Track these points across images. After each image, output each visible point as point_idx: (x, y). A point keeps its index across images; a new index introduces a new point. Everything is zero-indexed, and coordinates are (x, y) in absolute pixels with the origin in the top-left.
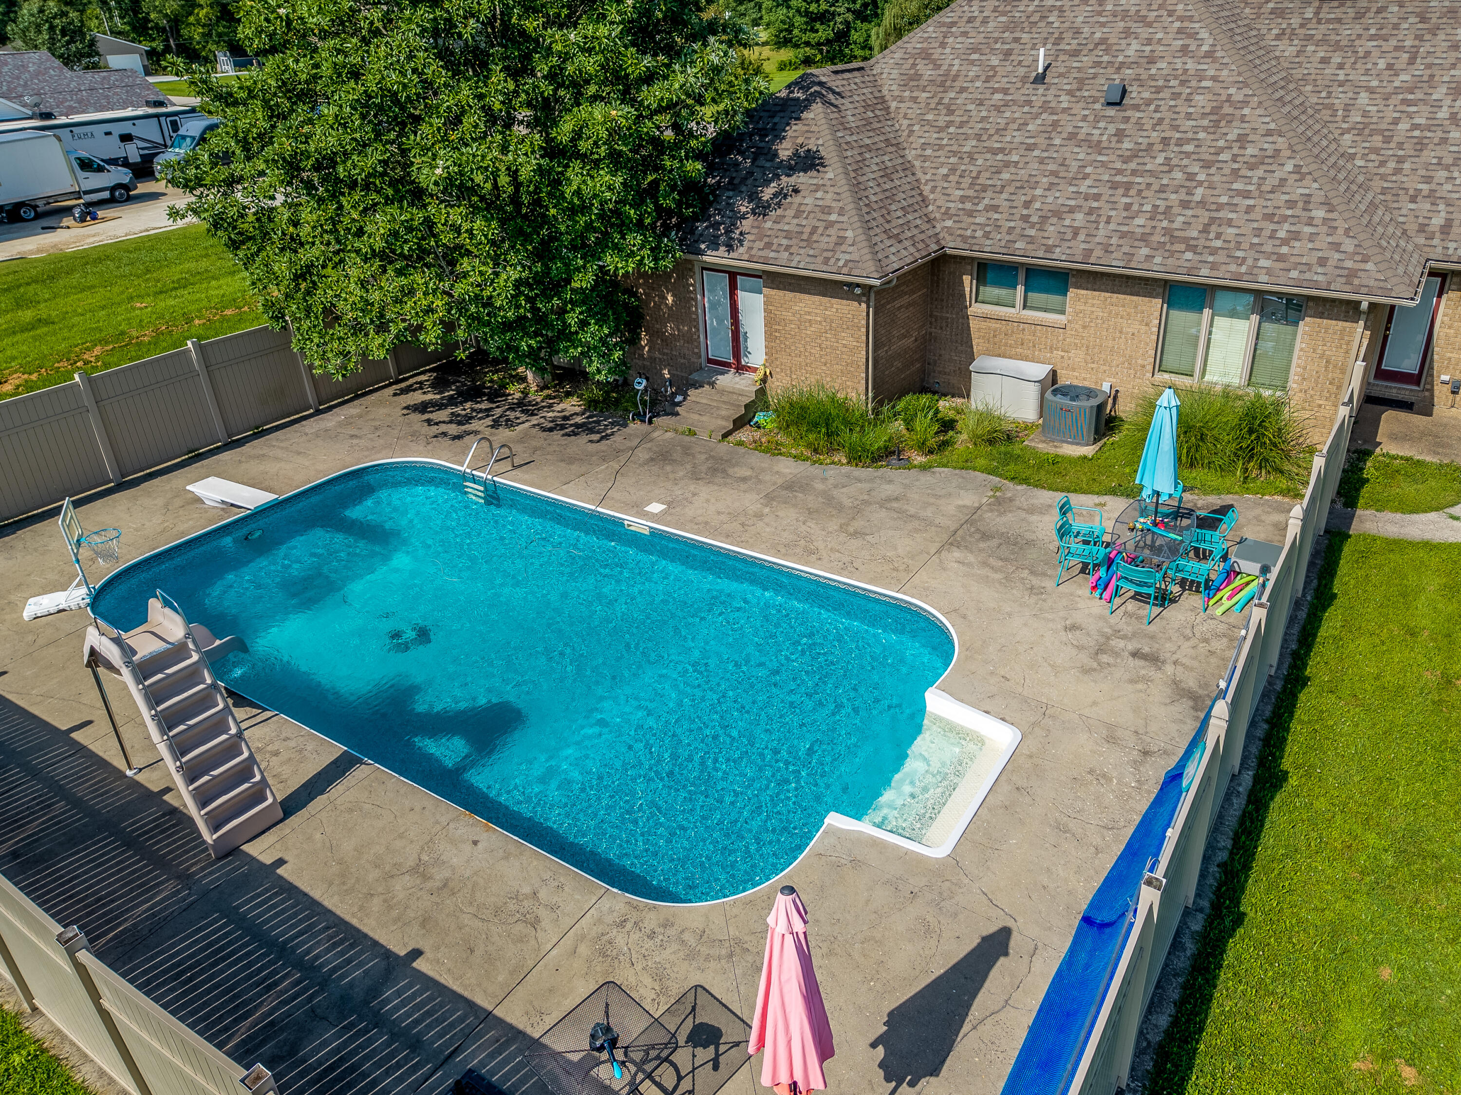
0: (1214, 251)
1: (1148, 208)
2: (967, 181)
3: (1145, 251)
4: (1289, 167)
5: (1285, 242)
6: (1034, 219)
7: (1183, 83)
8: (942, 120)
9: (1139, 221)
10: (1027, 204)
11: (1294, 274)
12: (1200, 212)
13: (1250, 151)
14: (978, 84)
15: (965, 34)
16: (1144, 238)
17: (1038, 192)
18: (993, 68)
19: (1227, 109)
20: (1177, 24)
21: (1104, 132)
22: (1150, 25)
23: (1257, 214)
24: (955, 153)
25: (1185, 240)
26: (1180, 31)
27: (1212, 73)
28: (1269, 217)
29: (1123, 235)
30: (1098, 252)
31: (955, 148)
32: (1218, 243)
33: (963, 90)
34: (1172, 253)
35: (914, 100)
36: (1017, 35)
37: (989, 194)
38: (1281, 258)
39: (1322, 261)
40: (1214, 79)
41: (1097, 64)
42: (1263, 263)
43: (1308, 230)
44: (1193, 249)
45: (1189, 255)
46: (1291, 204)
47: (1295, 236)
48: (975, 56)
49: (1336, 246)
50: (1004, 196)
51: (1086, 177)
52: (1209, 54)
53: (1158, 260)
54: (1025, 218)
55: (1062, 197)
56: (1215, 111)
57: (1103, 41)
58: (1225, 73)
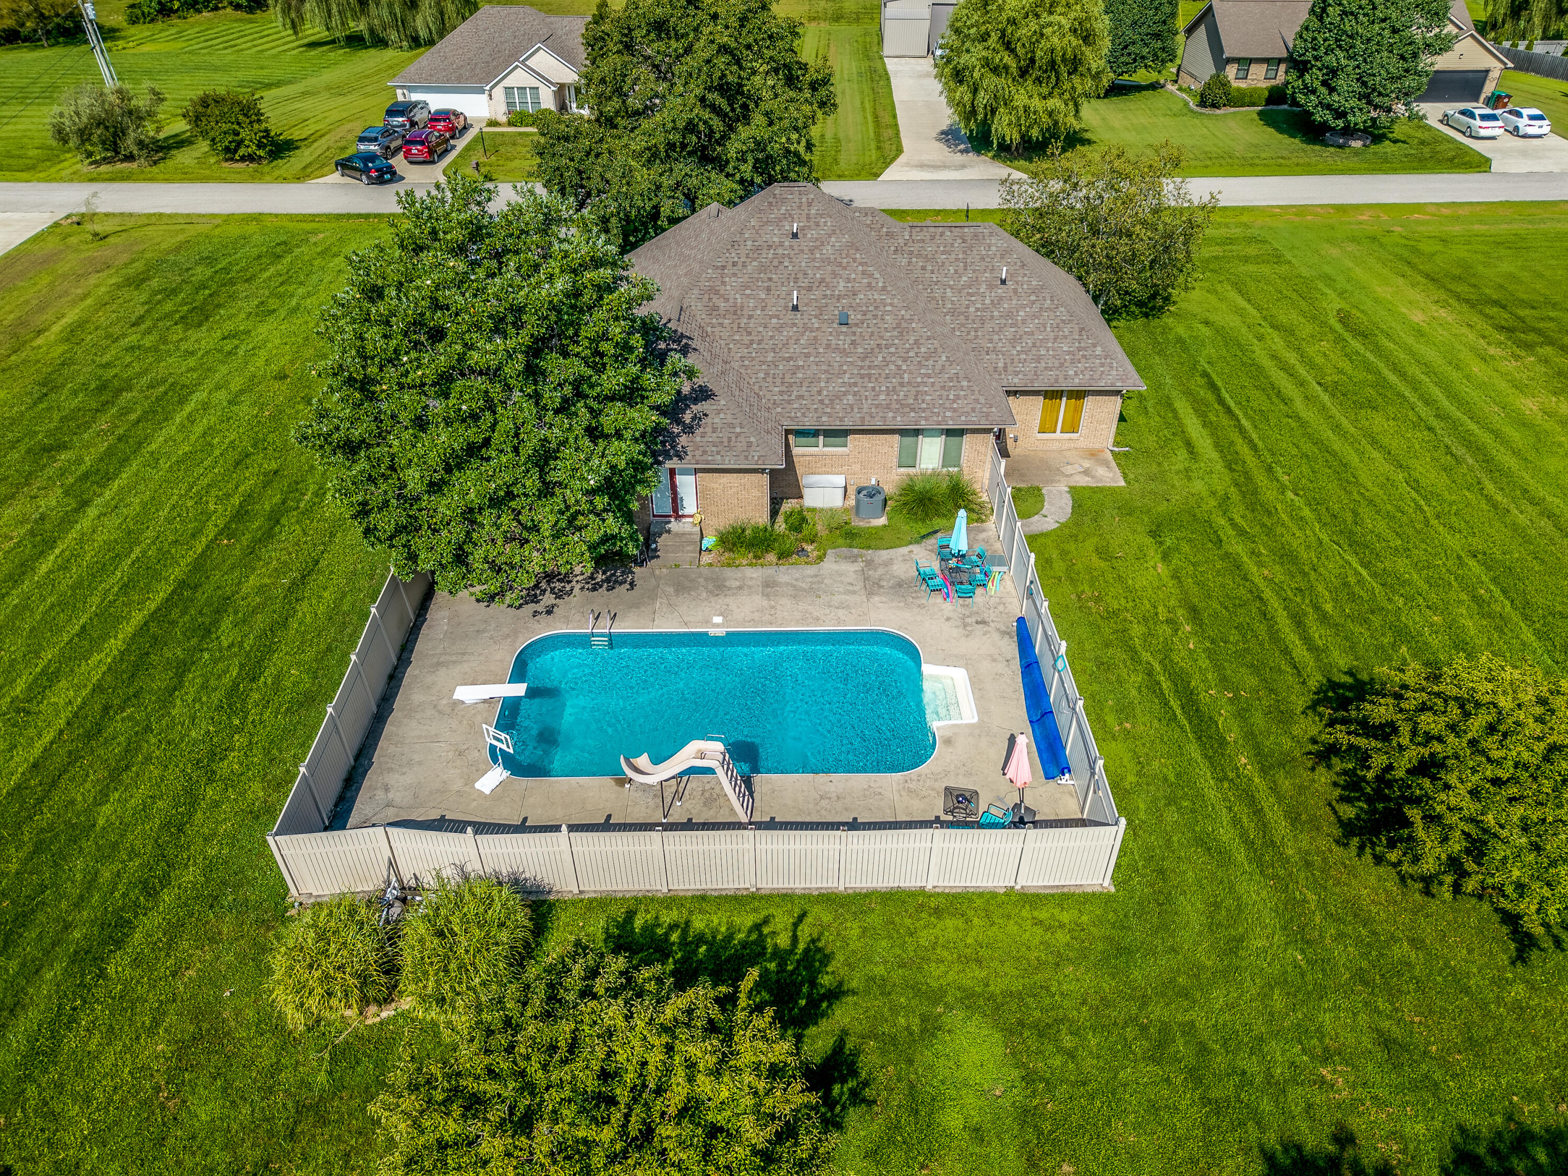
0: (924, 410)
1: (883, 388)
2: (778, 381)
3: (891, 414)
4: (944, 358)
5: (954, 401)
6: (827, 402)
7: (876, 308)
8: (746, 339)
9: (882, 397)
10: (819, 393)
11: (963, 418)
12: (910, 388)
13: (923, 350)
14: (759, 312)
15: (735, 275)
16: (888, 407)
17: (823, 384)
18: (763, 300)
19: (904, 325)
20: (860, 268)
21: (844, 342)
22: (845, 268)
23: (937, 387)
24: (764, 362)
25: (908, 405)
26: (863, 273)
27: (889, 301)
28: (943, 388)
29: (877, 406)
30: (867, 418)
31: (762, 359)
32: (924, 406)
33: (750, 317)
34: (904, 414)
35: (721, 324)
36: (769, 275)
37: (795, 388)
38: (955, 410)
39: (973, 410)
40: (891, 304)
41: (825, 296)
42: (948, 414)
43: (962, 393)
44: (913, 410)
45: (912, 414)
46: (951, 380)
47: (957, 397)
48: (748, 292)
49: (977, 401)
50: (804, 389)
51: (845, 373)
52: (884, 289)
53: (899, 419)
54: (821, 402)
55: (835, 386)
56: (898, 325)
57: (822, 281)
58: (896, 301)
